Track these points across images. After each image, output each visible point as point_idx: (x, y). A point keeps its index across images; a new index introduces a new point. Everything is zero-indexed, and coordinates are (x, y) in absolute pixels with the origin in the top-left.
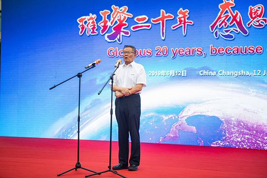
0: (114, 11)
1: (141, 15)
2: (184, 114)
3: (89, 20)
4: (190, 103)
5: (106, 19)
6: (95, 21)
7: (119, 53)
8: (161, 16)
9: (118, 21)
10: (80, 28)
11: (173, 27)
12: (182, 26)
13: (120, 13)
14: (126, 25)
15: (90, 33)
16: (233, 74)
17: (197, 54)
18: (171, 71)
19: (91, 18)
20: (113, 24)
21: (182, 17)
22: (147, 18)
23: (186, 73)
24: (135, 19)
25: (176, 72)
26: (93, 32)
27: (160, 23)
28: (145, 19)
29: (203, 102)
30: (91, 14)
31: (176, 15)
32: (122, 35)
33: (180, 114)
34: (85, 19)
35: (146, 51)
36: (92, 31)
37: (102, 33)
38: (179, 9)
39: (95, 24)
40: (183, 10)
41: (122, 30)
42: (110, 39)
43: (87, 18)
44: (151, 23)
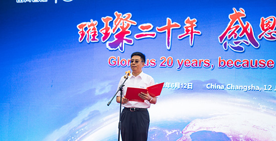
0: (117, 17)
1: (146, 23)
2: (188, 129)
3: (89, 26)
4: (196, 118)
5: (109, 26)
6: (96, 28)
7: (121, 63)
8: (167, 25)
9: (120, 28)
10: (80, 34)
11: (180, 37)
12: (189, 36)
13: (123, 20)
14: (129, 32)
15: (90, 40)
16: (242, 89)
17: (205, 65)
18: (176, 83)
19: (92, 25)
20: (115, 31)
21: (189, 27)
22: (152, 27)
23: (192, 86)
24: (139, 27)
25: (182, 84)
26: (94, 39)
27: (165, 32)
28: (149, 27)
29: (209, 117)
30: (92, 20)
31: (183, 24)
32: (125, 44)
33: (184, 129)
34: (85, 25)
35: (149, 61)
36: (92, 38)
37: (103, 40)
38: (186, 18)
39: (96, 30)
40: (191, 19)
41: (125, 38)
42: (111, 47)
43: (87, 24)
44: (156, 31)
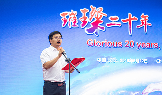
0: (92, 10)
1: (114, 15)
2: (146, 91)
3: (70, 15)
4: (151, 83)
5: (86, 16)
6: (76, 17)
7: (97, 44)
8: (129, 18)
9: (95, 18)
10: (62, 21)
11: (138, 27)
12: (144, 27)
13: (97, 12)
14: (102, 22)
15: (71, 26)
17: (155, 47)
18: (136, 59)
19: (73, 14)
20: (91, 20)
21: (144, 20)
22: (118, 18)
23: (147, 61)
24: (109, 18)
25: (140, 60)
26: (74, 25)
27: (128, 23)
28: (116, 18)
29: (159, 82)
30: (72, 11)
31: (140, 18)
32: (99, 30)
33: (143, 91)
34: (67, 14)
35: (117, 43)
36: (73, 24)
37: (82, 26)
38: (142, 14)
39: (76, 19)
40: (145, 15)
41: (99, 25)
42: (89, 32)
43: (69, 13)
44: (121, 22)
